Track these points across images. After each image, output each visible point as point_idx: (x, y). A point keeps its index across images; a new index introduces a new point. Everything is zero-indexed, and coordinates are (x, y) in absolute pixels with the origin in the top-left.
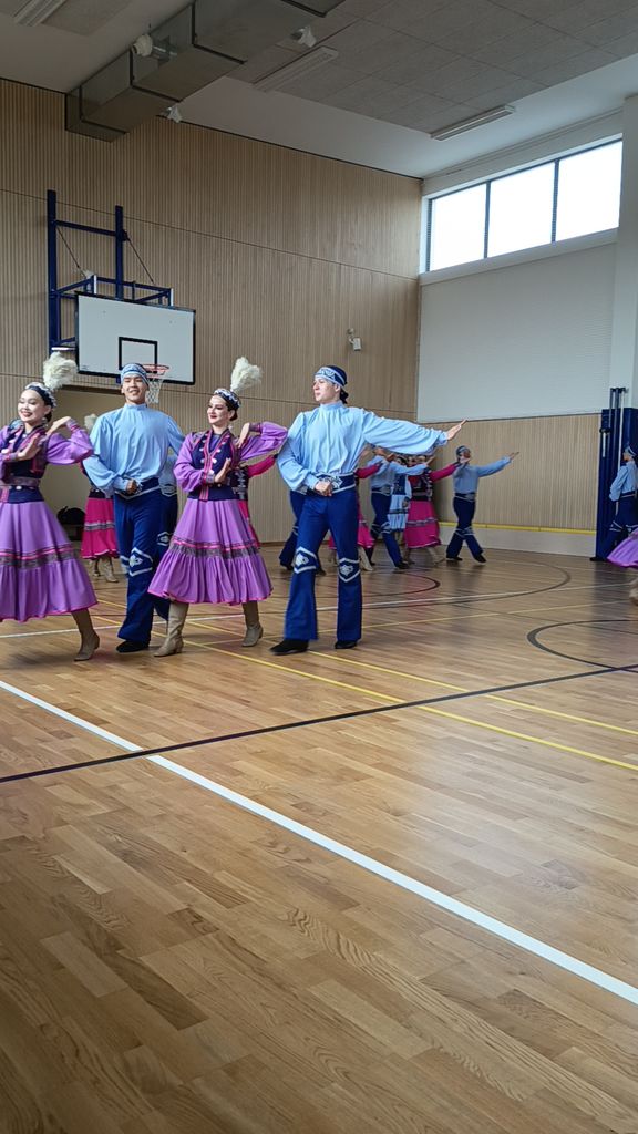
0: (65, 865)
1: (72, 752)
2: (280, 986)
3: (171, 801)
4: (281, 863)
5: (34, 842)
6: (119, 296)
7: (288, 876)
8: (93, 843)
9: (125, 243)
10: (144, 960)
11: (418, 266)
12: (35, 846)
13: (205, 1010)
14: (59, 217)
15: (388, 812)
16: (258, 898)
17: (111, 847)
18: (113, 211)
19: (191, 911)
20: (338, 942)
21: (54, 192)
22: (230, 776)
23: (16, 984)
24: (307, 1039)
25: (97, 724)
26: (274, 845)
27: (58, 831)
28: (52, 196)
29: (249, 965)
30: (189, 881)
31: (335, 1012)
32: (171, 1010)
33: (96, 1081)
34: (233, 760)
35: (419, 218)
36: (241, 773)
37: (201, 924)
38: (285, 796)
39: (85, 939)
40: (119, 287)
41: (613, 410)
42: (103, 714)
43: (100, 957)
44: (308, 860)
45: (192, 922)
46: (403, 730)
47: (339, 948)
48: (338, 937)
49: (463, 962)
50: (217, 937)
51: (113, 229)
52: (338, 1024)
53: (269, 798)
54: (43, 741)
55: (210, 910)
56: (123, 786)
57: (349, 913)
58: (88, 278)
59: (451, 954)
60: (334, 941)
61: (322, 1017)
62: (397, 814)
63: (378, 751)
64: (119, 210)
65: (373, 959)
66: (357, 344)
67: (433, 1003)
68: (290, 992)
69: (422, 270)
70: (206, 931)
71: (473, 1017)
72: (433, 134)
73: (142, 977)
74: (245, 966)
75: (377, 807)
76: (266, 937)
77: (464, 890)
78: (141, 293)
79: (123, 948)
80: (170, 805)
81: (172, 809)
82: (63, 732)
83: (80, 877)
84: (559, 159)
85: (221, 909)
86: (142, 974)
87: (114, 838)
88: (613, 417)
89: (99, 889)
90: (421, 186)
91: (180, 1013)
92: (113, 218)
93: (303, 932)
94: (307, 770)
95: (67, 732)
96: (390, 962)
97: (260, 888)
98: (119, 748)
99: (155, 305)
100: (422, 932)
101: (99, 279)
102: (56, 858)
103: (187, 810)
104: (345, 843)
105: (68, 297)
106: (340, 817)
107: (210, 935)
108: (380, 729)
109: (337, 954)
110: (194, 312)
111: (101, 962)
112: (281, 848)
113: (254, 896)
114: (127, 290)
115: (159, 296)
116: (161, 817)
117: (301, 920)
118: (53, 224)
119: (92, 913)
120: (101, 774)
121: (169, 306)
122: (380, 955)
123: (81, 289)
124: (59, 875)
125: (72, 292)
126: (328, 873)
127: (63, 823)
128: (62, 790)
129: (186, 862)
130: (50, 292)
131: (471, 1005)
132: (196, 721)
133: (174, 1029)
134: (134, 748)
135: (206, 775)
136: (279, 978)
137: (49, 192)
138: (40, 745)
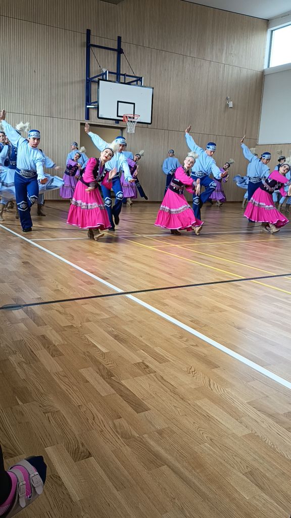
0: (89, 339)
1: (93, 291)
2: (183, 399)
3: (136, 315)
4: (184, 346)
5: (76, 328)
6: (118, 81)
7: (188, 352)
8: (102, 330)
9: (122, 55)
10: (123, 382)
11: (263, 65)
12: (77, 330)
13: (149, 406)
14: (92, 43)
15: (235, 327)
16: (173, 360)
17: (109, 333)
18: (117, 39)
19: (144, 363)
20: (210, 382)
21: (90, 30)
22: (162, 306)
23: (69, 388)
24: (194, 423)
25: (104, 279)
26: (181, 337)
27: (86, 324)
28: (89, 32)
29: (169, 389)
30: (143, 350)
31: (207, 412)
32: (134, 404)
33: (102, 431)
34: (164, 299)
35: (265, 40)
36: (167, 305)
37: (148, 369)
38: (187, 316)
39: (98, 371)
40: (119, 76)
42: (107, 275)
43: (104, 379)
44: (196, 345)
45: (144, 368)
46: (244, 291)
47: (210, 385)
48: (210, 381)
49: (267, 397)
50: (155, 375)
51: (116, 48)
52: (208, 418)
53: (179, 317)
54: (81, 285)
55: (153, 364)
56: (115, 307)
57: (215, 370)
58: (104, 72)
59: (262, 393)
60: (208, 382)
61: (201, 414)
62: (239, 328)
63: (231, 299)
64: (119, 38)
65: (225, 391)
66: (231, 104)
67: (252, 413)
68: (187, 402)
69: (265, 67)
70: (150, 372)
71: (270, 421)
73: (122, 389)
74: (167, 389)
75: (230, 324)
76: (177, 377)
77: (269, 365)
78: (129, 79)
79: (114, 376)
80: (136, 317)
81: (136, 318)
82: (89, 282)
83: (96, 345)
85: (157, 363)
86: (122, 388)
87: (110, 329)
89: (104, 350)
90: (267, 23)
91: (138, 406)
92: (116, 42)
93: (194, 377)
94: (198, 306)
95: (91, 282)
96: (233, 393)
97: (175, 356)
98: (114, 290)
99: (135, 85)
100: (249, 382)
101: (109, 72)
102: (86, 335)
103: (143, 320)
104: (214, 339)
105: (94, 82)
106: (212, 328)
107: (152, 374)
108: (233, 290)
109: (209, 388)
110: (153, 88)
111: (104, 381)
112: (185, 339)
113: (171, 359)
114: (122, 78)
115: (137, 81)
116: (131, 321)
117: (192, 372)
118: (89, 46)
119: (101, 360)
120: (106, 301)
121: (141, 86)
122: (229, 390)
123: (101, 77)
124: (87, 343)
125: (96, 79)
126: (206, 352)
127: (88, 321)
128: (88, 306)
129: (142, 342)
130: (87, 79)
131: (270, 416)
132: (148, 281)
133: (136, 413)
134: (120, 291)
135: (152, 305)
136: (182, 396)
137: (87, 30)
138: (79, 287)
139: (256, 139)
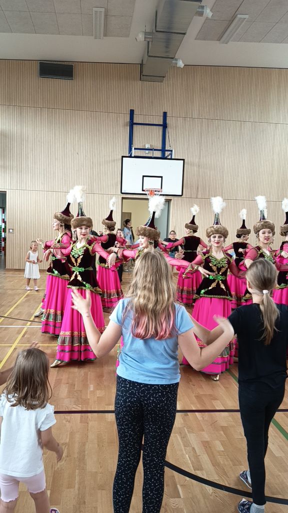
9: (167, 129)
14: (135, 121)
21: (133, 110)
64: (165, 114)
92: (162, 118)
101: (135, 149)
118: (132, 124)
121: (171, 159)
137: (131, 110)
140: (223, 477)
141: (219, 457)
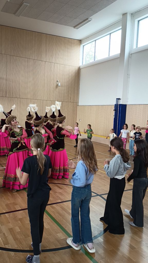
11: (80, 63)
41: (117, 104)
66: (59, 84)
72: (74, 27)
84: (111, 34)
88: (117, 106)
90: (80, 41)
139: (77, 102)
140: (20, 246)
141: (17, 235)
